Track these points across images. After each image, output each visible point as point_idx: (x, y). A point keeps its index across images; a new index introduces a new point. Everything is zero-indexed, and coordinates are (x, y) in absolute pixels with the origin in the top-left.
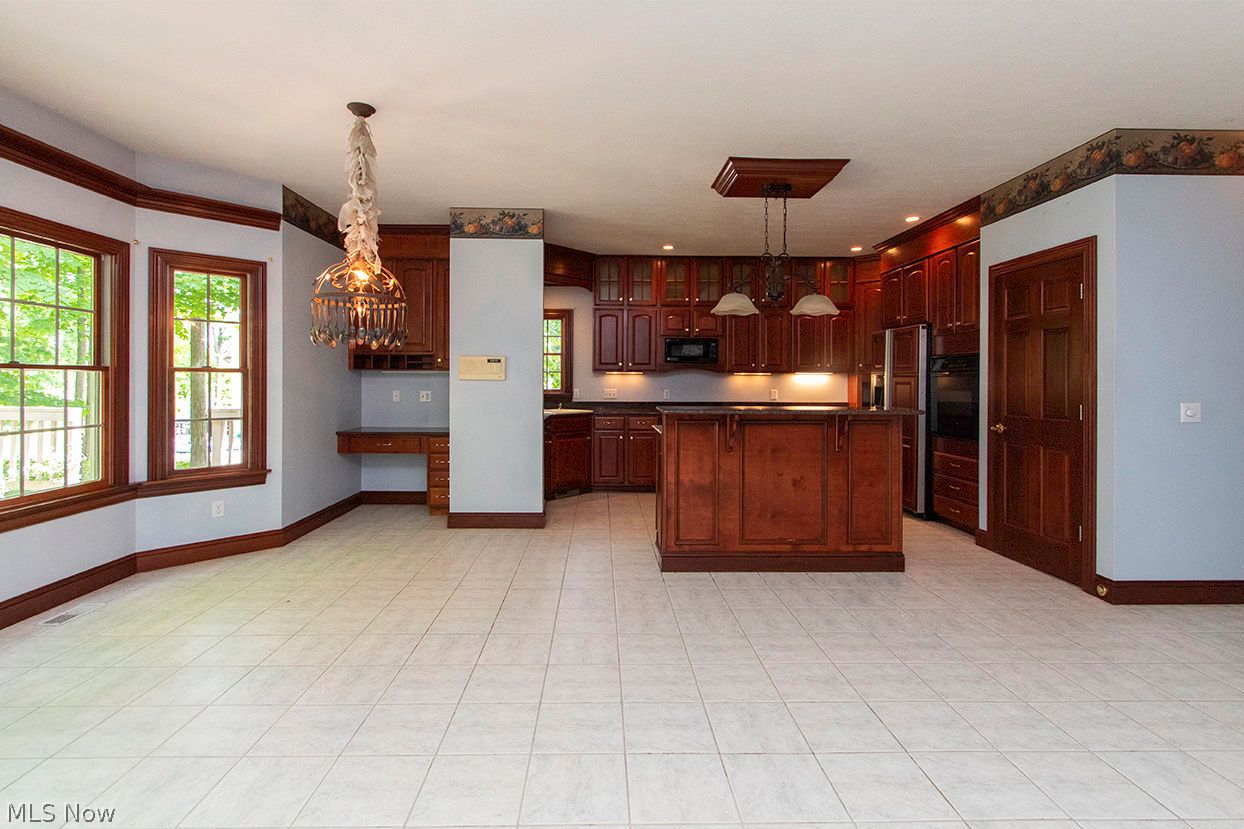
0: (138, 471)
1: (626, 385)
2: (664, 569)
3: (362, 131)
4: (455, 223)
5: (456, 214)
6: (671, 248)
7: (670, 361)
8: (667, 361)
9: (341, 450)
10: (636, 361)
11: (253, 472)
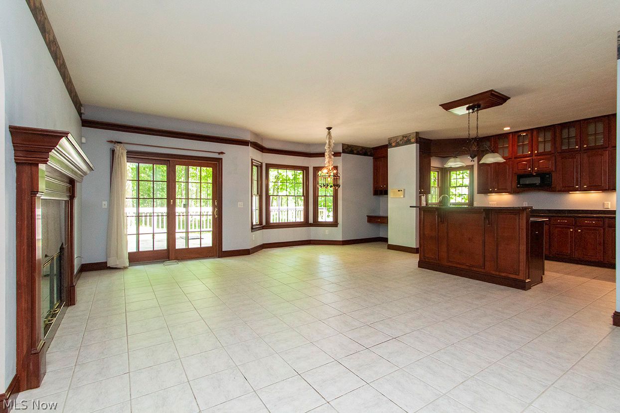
0: (311, 220)
1: (501, 200)
2: (420, 266)
3: (329, 133)
4: (389, 143)
5: (390, 140)
6: (508, 128)
7: (519, 187)
8: (518, 187)
9: (368, 221)
10: (500, 188)
11: (335, 224)
